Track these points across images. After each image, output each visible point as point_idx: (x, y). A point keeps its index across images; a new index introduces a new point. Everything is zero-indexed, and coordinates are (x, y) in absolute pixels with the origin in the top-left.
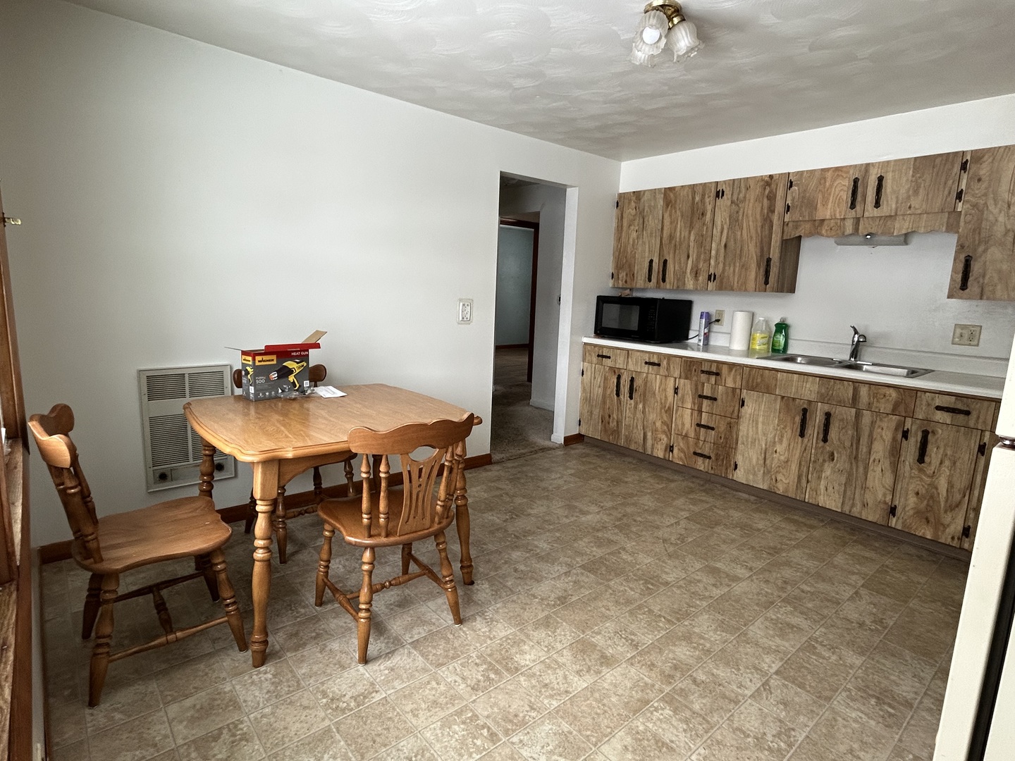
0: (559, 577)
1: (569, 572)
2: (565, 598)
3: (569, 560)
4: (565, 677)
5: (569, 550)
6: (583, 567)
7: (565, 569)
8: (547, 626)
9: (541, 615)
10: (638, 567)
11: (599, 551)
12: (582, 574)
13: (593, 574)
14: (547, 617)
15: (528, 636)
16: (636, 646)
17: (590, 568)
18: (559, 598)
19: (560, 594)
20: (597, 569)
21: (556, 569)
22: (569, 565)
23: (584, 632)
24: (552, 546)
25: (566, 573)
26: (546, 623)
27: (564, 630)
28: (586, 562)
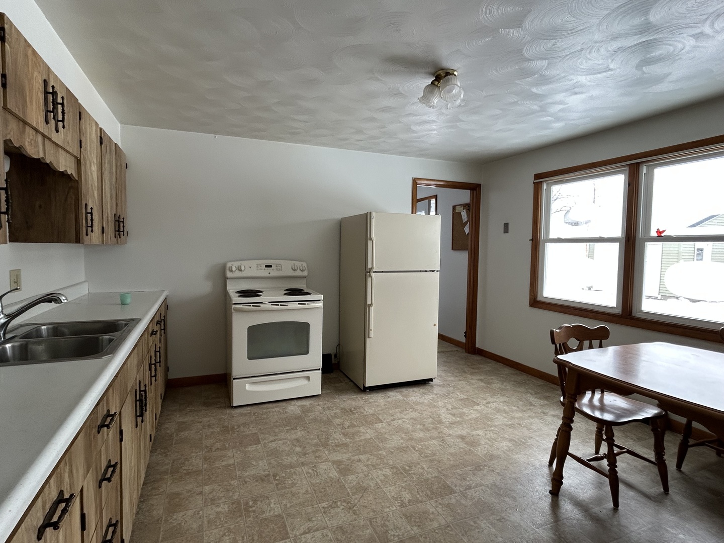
0: (476, 486)
1: (466, 489)
2: (476, 469)
3: (463, 502)
4: (486, 435)
5: (458, 513)
6: (452, 492)
7: (470, 493)
8: (492, 456)
9: (495, 462)
10: (404, 485)
11: (429, 507)
12: (456, 486)
13: (447, 484)
14: (491, 460)
15: (504, 453)
16: (443, 440)
17: (447, 490)
18: (481, 470)
19: (479, 472)
20: (441, 488)
21: (477, 493)
22: (464, 496)
23: (470, 450)
24: (475, 522)
25: (470, 488)
26: (492, 457)
27: (482, 452)
28: (447, 497)
